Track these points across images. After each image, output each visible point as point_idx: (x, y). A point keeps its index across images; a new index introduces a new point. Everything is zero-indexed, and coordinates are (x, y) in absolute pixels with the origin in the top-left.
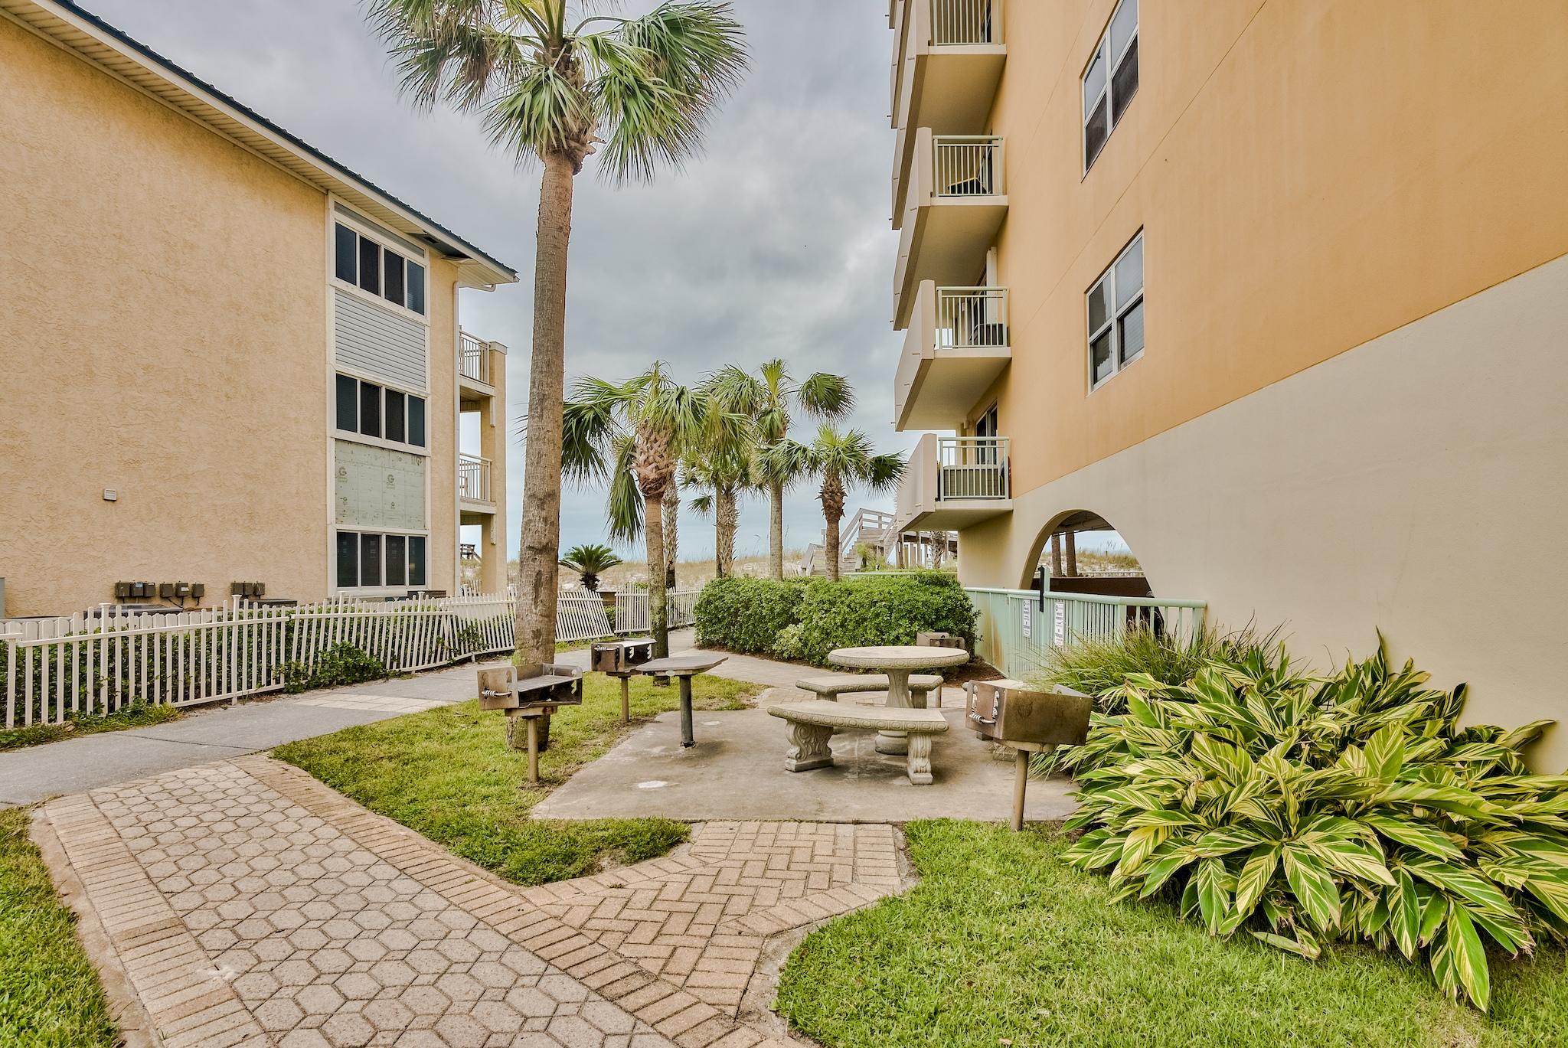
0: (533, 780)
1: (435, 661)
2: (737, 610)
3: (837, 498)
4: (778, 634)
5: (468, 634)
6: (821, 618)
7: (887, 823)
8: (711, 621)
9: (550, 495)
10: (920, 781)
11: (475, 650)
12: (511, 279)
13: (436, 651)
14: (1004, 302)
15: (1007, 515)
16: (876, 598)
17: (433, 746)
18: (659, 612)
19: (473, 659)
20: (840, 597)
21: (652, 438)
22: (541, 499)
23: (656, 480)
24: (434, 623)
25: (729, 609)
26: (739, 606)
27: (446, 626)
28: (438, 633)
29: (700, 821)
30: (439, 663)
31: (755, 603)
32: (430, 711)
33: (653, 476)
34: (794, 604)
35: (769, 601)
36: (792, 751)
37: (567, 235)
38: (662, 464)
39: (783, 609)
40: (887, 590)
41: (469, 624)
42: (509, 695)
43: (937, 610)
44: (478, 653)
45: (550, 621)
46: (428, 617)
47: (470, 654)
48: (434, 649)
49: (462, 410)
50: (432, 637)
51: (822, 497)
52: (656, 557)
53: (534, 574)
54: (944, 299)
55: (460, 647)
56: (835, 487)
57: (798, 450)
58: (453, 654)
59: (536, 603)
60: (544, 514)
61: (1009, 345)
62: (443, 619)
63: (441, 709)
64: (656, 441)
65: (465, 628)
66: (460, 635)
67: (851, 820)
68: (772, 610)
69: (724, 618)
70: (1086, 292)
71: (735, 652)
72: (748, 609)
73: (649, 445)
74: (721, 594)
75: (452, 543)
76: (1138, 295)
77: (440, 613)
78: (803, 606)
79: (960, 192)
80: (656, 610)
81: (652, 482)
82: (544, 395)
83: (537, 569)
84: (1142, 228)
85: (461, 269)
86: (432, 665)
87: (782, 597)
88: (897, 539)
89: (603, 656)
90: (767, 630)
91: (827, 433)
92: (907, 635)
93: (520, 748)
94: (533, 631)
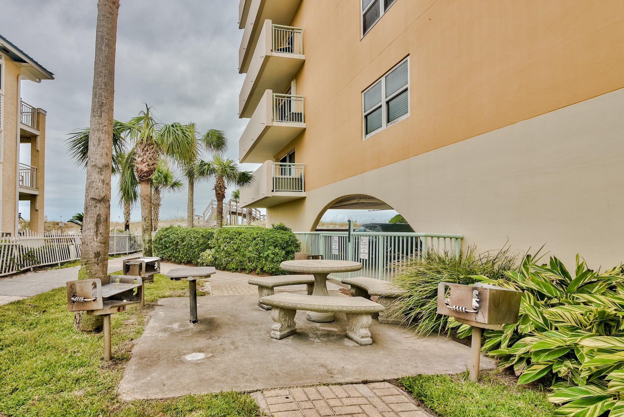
0: (108, 359)
1: (9, 271)
2: (178, 242)
3: (223, 190)
4: (201, 254)
5: (29, 256)
6: (225, 246)
7: (384, 381)
8: (162, 248)
9: (106, 166)
10: (366, 343)
11: (32, 265)
12: (50, 77)
13: (10, 265)
14: (302, 102)
15: (303, 199)
16: (256, 236)
17: (19, 332)
18: (148, 243)
19: (32, 269)
20: (235, 236)
21: (146, 149)
22: (100, 168)
23: (147, 172)
24: (8, 250)
25: (173, 242)
26: (179, 240)
27: (16, 253)
28: (11, 255)
29: (257, 391)
30: (11, 273)
31: (187, 239)
32: (11, 303)
33: (145, 169)
34: (209, 239)
35: (195, 238)
36: (276, 326)
37: (118, 8)
38: (151, 163)
39: (203, 242)
40: (260, 232)
41: (29, 250)
42: (94, 301)
43: (287, 242)
44: (33, 266)
45: (106, 246)
46: (5, 246)
47: (30, 267)
48: (8, 264)
49: (21, 142)
50: (7, 258)
51: (215, 188)
52: (147, 213)
53: (96, 216)
54: (276, 99)
55: (24, 263)
56: (221, 184)
57: (206, 164)
58: (19, 267)
59: (97, 234)
60: (102, 177)
61: (304, 122)
62: (14, 247)
63: (19, 302)
64: (147, 150)
65: (27, 252)
66: (24, 256)
67: (360, 381)
68: (198, 242)
69: (169, 247)
70: (362, 92)
71: (175, 264)
72: (183, 242)
73: (144, 152)
74: (168, 235)
75: (14, 209)
76: (404, 88)
77: (13, 244)
78: (214, 240)
79: (283, 51)
80: (147, 242)
81: (145, 173)
82: (103, 103)
83: (98, 213)
84: (409, 55)
85: (22, 69)
86: (7, 273)
87: (202, 236)
88: (228, 213)
89: (131, 268)
90: (195, 252)
91: (217, 159)
92: (273, 254)
93: (86, 331)
94: (95, 253)
